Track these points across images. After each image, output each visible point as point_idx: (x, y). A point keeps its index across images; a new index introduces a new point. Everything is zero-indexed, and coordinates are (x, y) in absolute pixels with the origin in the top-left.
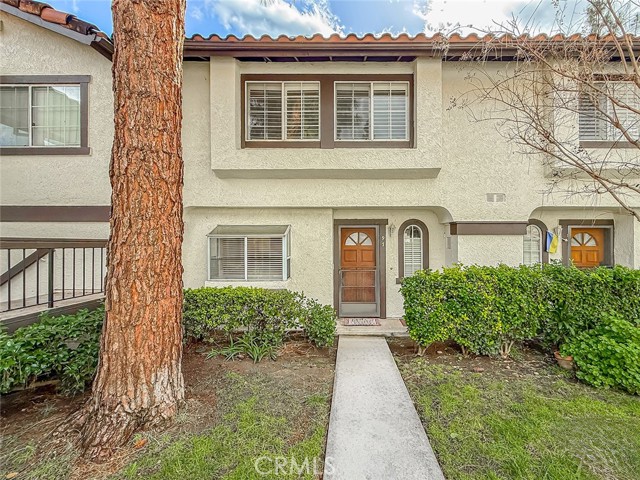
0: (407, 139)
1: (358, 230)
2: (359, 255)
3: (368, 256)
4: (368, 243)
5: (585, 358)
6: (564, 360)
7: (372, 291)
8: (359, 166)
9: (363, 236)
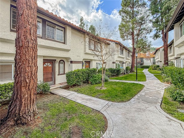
0: (63, 41)
1: (48, 62)
2: (48, 69)
3: (51, 69)
4: (50, 66)
5: (92, 81)
6: (90, 82)
7: (52, 78)
8: (54, 46)
9: (49, 64)
